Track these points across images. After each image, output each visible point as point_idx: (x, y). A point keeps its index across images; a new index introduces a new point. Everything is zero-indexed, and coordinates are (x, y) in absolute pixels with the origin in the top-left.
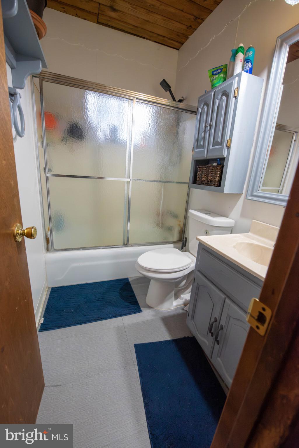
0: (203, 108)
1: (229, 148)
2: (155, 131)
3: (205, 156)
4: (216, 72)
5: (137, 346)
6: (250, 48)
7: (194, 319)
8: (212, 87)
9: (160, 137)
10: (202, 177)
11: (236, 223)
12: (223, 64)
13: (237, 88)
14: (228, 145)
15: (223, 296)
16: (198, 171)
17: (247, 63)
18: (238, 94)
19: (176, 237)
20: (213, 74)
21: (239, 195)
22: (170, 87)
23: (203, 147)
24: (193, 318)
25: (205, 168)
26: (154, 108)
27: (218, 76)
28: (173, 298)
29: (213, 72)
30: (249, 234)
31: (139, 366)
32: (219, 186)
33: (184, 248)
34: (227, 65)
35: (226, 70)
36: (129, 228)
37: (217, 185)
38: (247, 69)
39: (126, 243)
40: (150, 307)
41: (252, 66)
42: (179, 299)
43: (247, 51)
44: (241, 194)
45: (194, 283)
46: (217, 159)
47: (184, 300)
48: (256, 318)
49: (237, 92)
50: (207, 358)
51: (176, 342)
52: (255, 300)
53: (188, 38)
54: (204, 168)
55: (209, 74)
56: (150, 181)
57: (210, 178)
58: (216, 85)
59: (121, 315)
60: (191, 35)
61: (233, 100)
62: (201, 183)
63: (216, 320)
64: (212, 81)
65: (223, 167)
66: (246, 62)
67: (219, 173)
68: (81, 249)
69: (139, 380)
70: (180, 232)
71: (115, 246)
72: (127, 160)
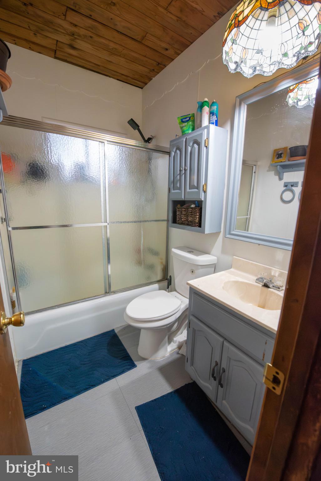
0: (175, 152)
1: (205, 192)
2: (129, 171)
3: (183, 197)
4: (185, 120)
5: (139, 409)
6: (213, 103)
7: (194, 365)
8: (182, 134)
9: (134, 178)
10: (182, 217)
11: (218, 260)
12: (191, 113)
13: (207, 139)
14: (204, 190)
15: (221, 340)
16: (177, 212)
17: (213, 116)
18: (208, 144)
19: (159, 276)
20: (183, 121)
21: (218, 233)
22: (138, 126)
23: (180, 188)
24: (192, 364)
25: (184, 209)
26: (126, 149)
27: (187, 124)
28: (167, 344)
29: (182, 120)
30: (232, 270)
31: (145, 431)
32: (200, 226)
33: (170, 286)
34: (194, 114)
35: (193, 119)
36: (110, 273)
37: (198, 225)
38: (213, 121)
39: (108, 292)
40: (144, 359)
41: (217, 119)
42: (172, 343)
43: (211, 106)
44: (220, 232)
45: (189, 328)
46: (195, 201)
47: (177, 343)
48: (272, 380)
49: (207, 142)
50: (212, 403)
51: (178, 392)
52: (269, 365)
53: (150, 79)
54: (182, 209)
55: (178, 121)
56: (128, 222)
57: (190, 219)
58: (186, 132)
59: (114, 376)
60: (154, 77)
61: (204, 150)
62: (181, 223)
63: (217, 364)
64: (182, 128)
65: (201, 209)
66: (211, 115)
67: (198, 214)
68: (56, 307)
69: (149, 447)
70: (163, 270)
71: (96, 296)
72: (102, 203)
